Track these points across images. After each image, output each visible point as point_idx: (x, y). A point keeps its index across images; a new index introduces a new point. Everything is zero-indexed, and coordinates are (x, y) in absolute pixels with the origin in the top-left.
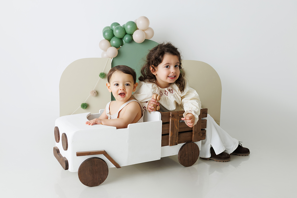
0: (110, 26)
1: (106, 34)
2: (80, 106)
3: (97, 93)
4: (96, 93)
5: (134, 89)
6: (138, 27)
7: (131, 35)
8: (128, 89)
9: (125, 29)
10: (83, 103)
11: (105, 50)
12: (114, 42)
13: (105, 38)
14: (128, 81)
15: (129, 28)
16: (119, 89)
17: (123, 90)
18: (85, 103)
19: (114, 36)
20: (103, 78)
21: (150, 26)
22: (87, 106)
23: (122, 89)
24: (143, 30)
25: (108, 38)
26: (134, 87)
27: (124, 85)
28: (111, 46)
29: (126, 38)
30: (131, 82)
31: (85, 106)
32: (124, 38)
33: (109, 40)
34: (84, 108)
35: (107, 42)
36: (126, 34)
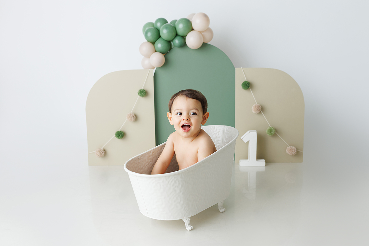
0: (154, 21)
1: (149, 34)
2: (114, 135)
3: (136, 118)
4: (134, 116)
5: (204, 121)
6: (194, 26)
7: (184, 37)
8: (193, 120)
9: (175, 28)
10: (118, 130)
11: (148, 56)
12: (159, 45)
13: (147, 40)
14: (195, 108)
15: (180, 28)
16: (182, 119)
17: (188, 120)
18: (121, 130)
19: (159, 36)
20: (143, 97)
21: (210, 26)
22: (123, 135)
23: (185, 118)
24: (200, 32)
25: (152, 39)
26: (204, 119)
27: (188, 114)
28: (156, 52)
29: (177, 41)
30: (198, 110)
31: (121, 135)
32: (174, 41)
33: (153, 43)
34: (120, 137)
35: (150, 45)
36: (177, 35)
